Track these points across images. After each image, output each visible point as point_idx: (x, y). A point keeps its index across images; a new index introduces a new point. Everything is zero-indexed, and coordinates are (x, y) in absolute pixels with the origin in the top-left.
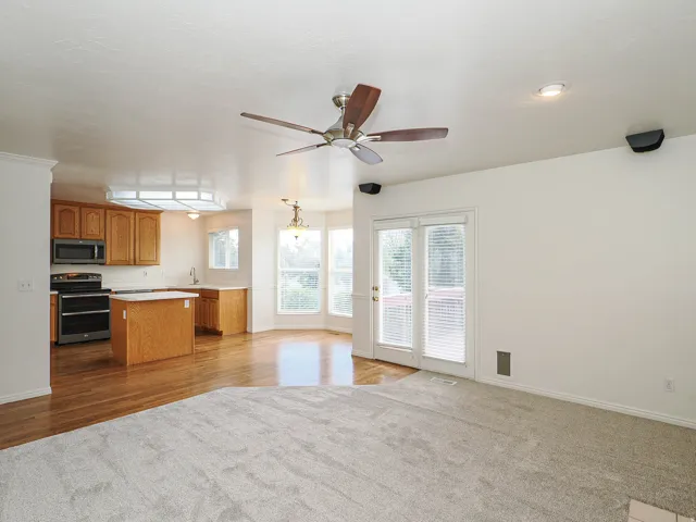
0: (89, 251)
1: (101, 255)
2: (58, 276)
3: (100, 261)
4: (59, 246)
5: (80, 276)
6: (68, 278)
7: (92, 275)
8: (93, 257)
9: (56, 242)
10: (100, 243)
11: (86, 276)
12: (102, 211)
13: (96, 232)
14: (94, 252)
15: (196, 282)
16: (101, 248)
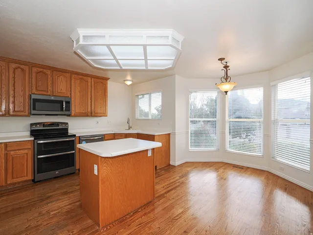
0: (59, 105)
1: (68, 108)
2: (36, 124)
3: (67, 113)
4: (35, 101)
5: (52, 124)
6: (44, 126)
7: (62, 123)
8: (62, 109)
9: (33, 97)
10: (67, 100)
11: (57, 124)
12: (68, 75)
13: (64, 91)
14: (63, 106)
15: (130, 128)
16: (68, 103)
